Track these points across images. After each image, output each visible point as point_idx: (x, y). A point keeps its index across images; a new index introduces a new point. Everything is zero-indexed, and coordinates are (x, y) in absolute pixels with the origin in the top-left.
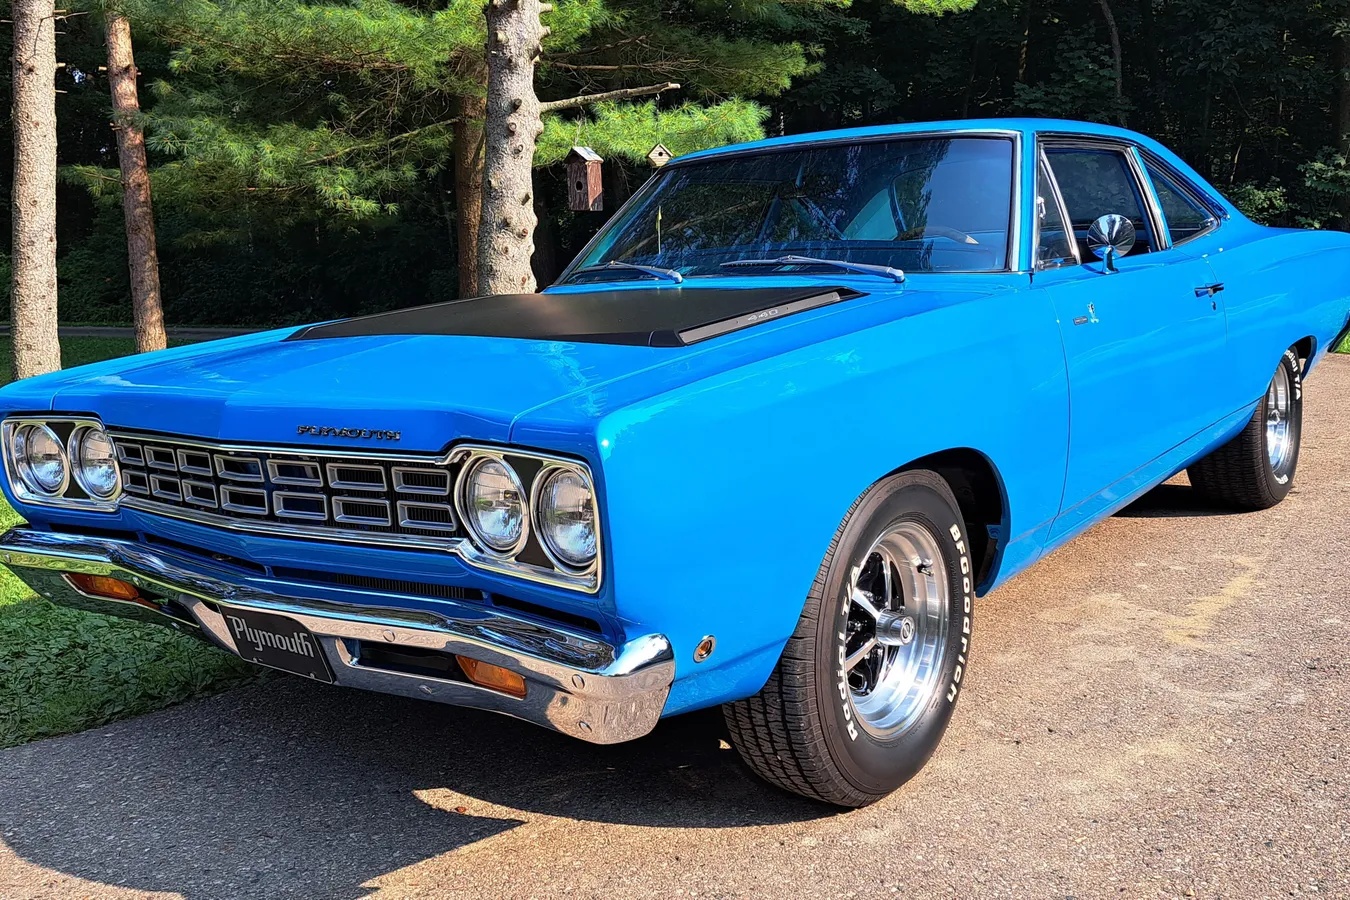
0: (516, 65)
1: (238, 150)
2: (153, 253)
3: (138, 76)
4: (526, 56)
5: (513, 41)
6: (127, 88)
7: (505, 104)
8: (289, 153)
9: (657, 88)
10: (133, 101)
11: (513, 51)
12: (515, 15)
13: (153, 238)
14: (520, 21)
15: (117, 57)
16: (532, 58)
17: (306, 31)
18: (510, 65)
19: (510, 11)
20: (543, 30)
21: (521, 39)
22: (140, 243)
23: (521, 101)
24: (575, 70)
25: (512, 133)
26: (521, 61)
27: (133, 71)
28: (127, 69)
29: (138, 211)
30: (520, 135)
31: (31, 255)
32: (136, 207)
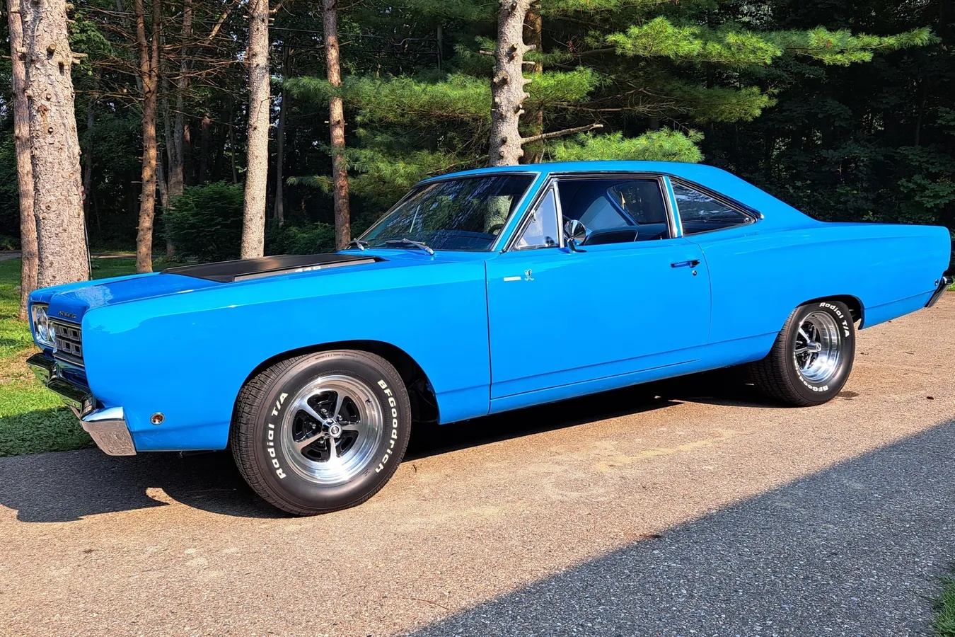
0: (506, 117)
1: (385, 168)
2: (347, 225)
3: (345, 126)
4: (512, 111)
5: (504, 103)
6: (338, 133)
7: (498, 140)
8: (413, 168)
9: (588, 128)
10: (341, 140)
11: (504, 109)
12: (506, 87)
13: (348, 216)
14: (509, 91)
15: (334, 115)
16: (516, 112)
17: (425, 98)
18: (502, 118)
19: (503, 85)
20: (524, 95)
21: (509, 102)
22: (341, 219)
23: (507, 138)
24: (592, 112)
25: (502, 157)
26: (509, 114)
27: (342, 123)
28: (339, 122)
29: (341, 202)
30: (506, 158)
31: (250, 226)
32: (340, 199)
